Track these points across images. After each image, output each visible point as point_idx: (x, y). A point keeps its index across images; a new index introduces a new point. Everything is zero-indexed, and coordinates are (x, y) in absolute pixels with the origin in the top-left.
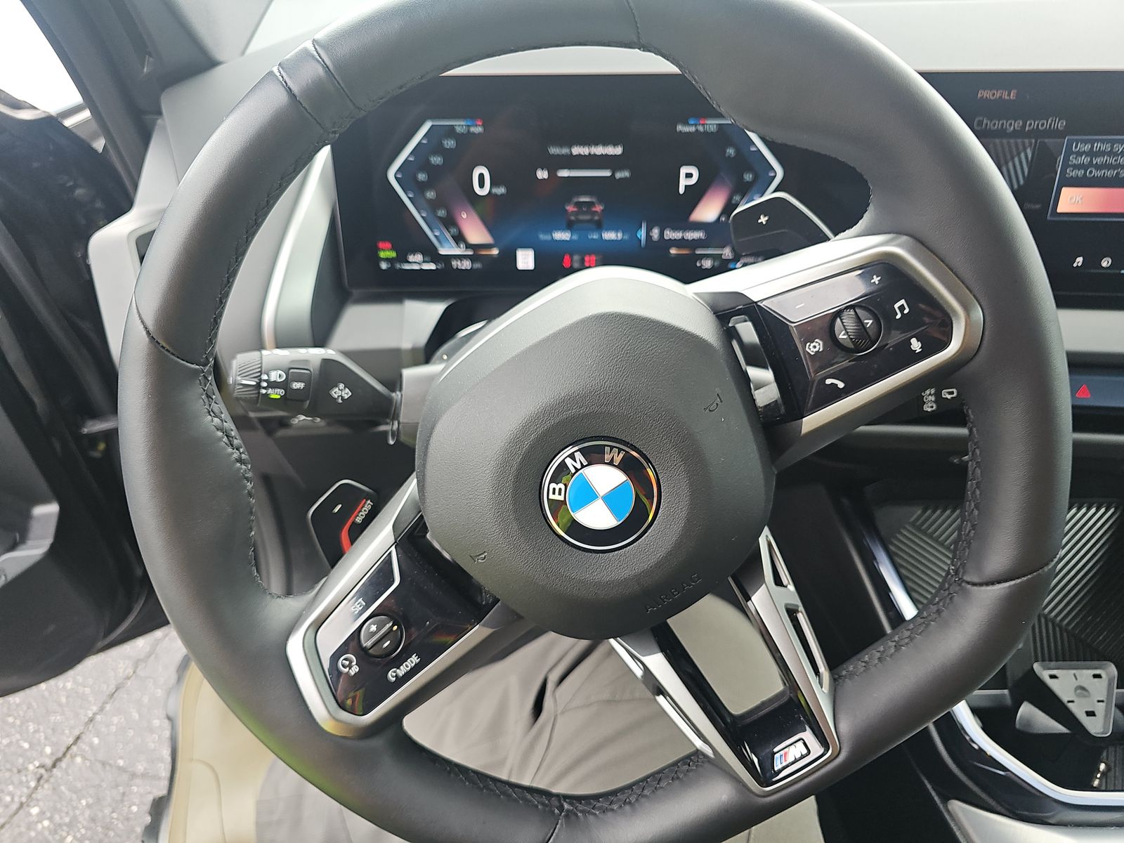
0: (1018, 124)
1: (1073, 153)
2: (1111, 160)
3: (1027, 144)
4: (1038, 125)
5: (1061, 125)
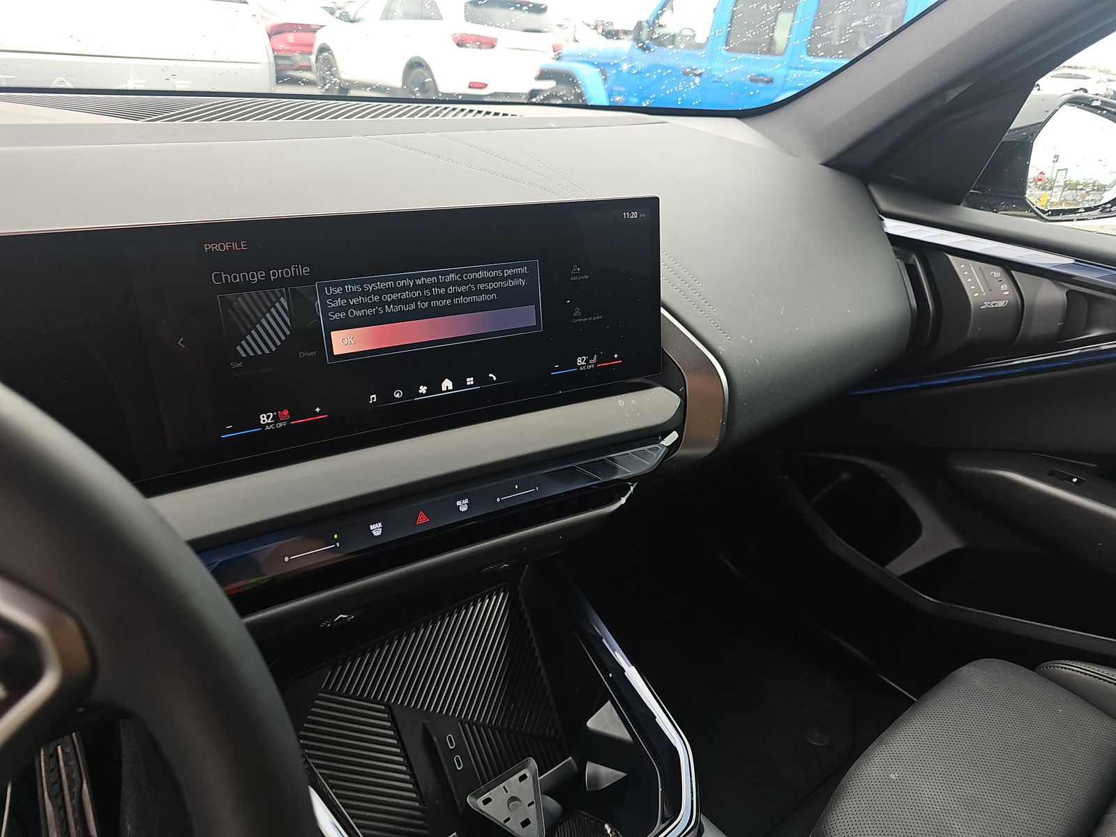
0: (259, 276)
1: (329, 297)
2: (366, 300)
3: (279, 294)
4: (282, 272)
5: (305, 271)
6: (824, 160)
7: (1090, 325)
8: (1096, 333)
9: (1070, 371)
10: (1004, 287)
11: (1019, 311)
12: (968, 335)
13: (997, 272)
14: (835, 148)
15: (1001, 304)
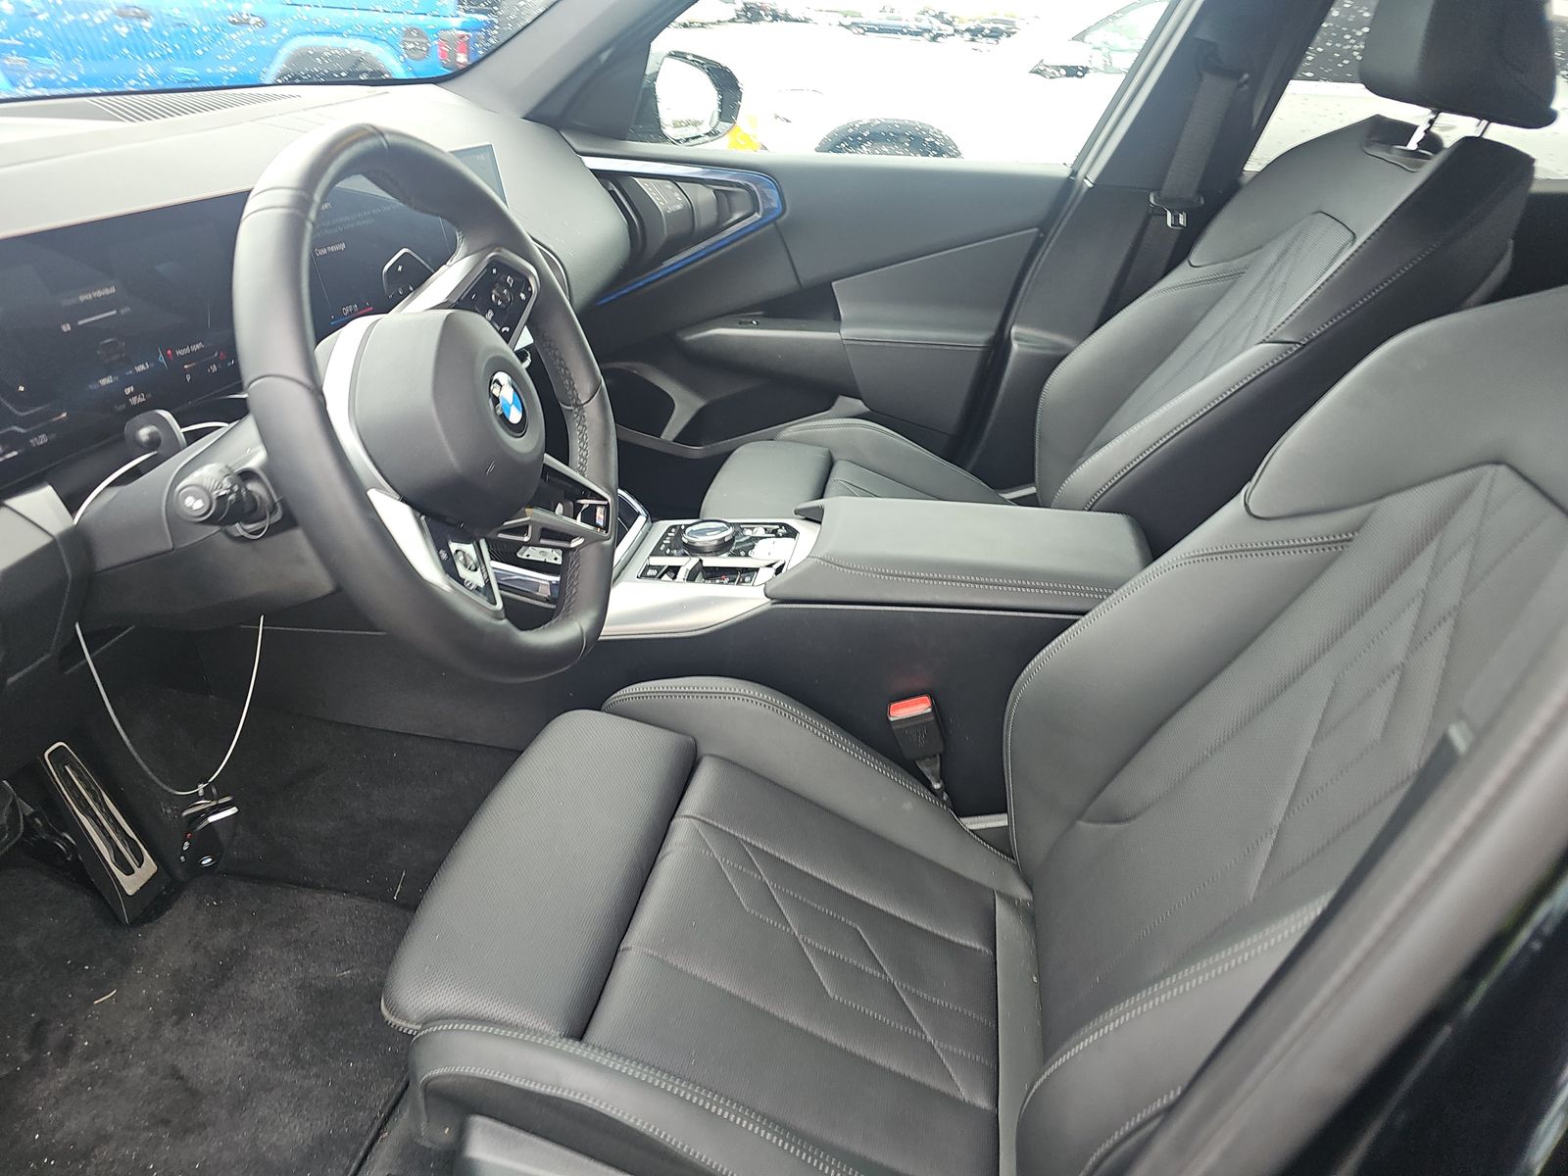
6: (523, 116)
7: (731, 211)
8: (737, 216)
9: (731, 247)
10: (676, 194)
11: (690, 211)
12: (666, 233)
13: (669, 185)
14: (530, 102)
15: (679, 207)
